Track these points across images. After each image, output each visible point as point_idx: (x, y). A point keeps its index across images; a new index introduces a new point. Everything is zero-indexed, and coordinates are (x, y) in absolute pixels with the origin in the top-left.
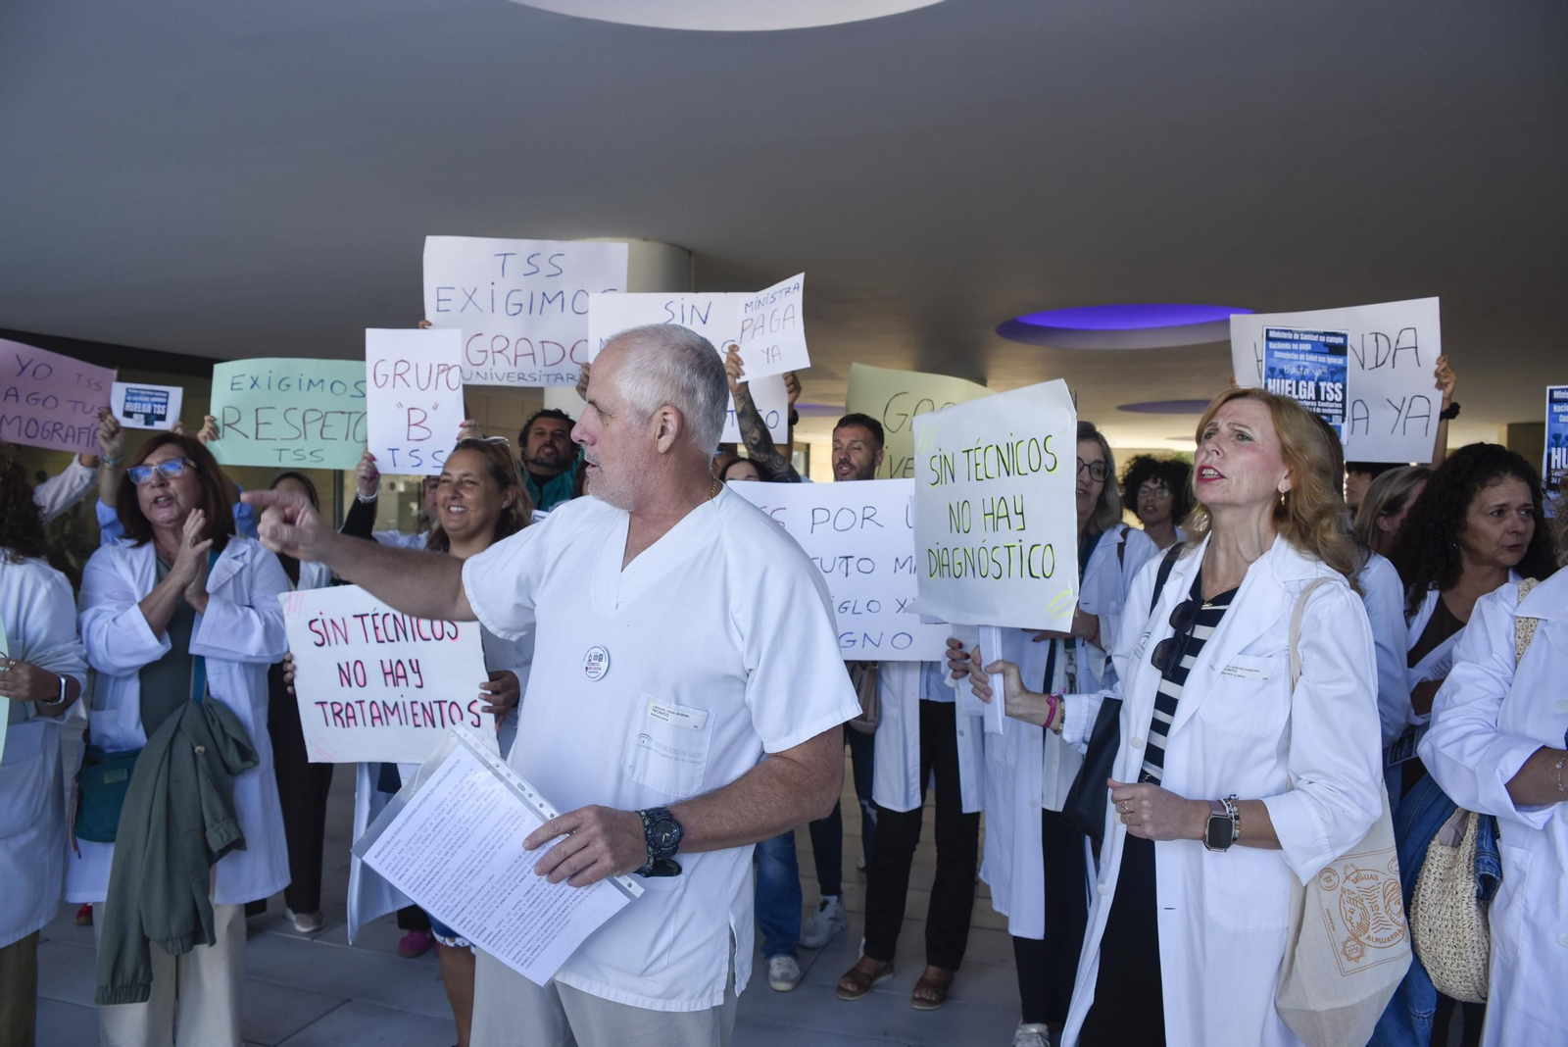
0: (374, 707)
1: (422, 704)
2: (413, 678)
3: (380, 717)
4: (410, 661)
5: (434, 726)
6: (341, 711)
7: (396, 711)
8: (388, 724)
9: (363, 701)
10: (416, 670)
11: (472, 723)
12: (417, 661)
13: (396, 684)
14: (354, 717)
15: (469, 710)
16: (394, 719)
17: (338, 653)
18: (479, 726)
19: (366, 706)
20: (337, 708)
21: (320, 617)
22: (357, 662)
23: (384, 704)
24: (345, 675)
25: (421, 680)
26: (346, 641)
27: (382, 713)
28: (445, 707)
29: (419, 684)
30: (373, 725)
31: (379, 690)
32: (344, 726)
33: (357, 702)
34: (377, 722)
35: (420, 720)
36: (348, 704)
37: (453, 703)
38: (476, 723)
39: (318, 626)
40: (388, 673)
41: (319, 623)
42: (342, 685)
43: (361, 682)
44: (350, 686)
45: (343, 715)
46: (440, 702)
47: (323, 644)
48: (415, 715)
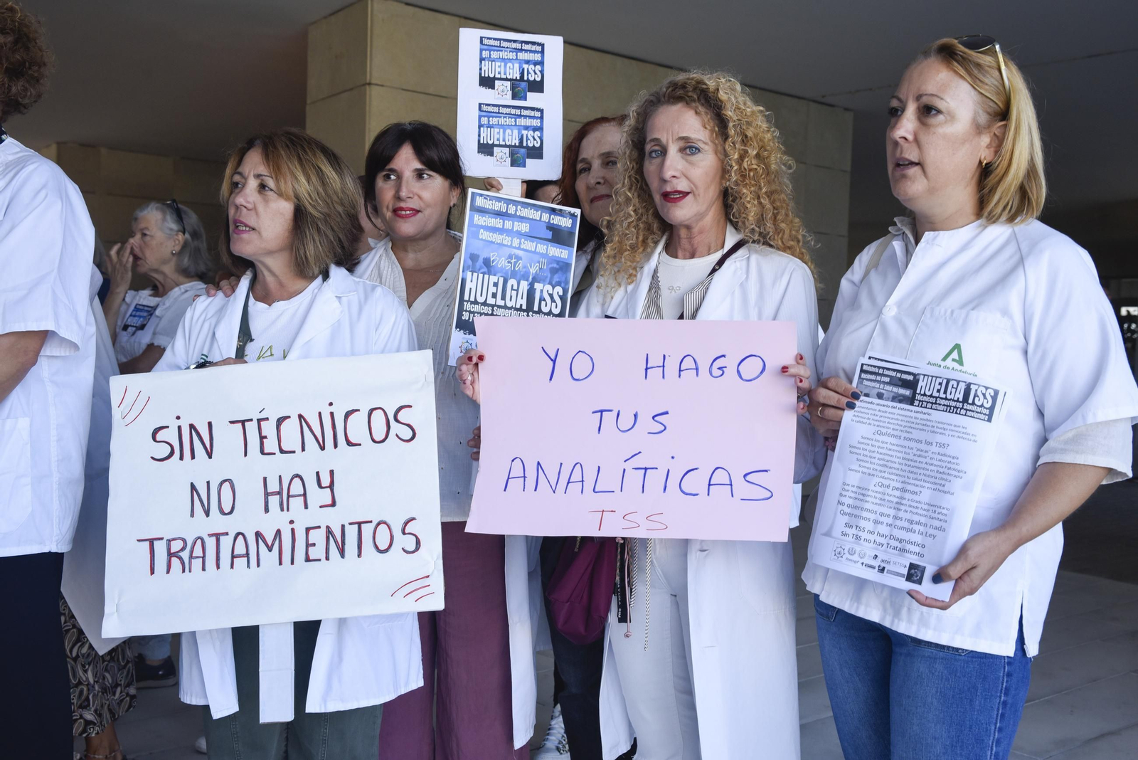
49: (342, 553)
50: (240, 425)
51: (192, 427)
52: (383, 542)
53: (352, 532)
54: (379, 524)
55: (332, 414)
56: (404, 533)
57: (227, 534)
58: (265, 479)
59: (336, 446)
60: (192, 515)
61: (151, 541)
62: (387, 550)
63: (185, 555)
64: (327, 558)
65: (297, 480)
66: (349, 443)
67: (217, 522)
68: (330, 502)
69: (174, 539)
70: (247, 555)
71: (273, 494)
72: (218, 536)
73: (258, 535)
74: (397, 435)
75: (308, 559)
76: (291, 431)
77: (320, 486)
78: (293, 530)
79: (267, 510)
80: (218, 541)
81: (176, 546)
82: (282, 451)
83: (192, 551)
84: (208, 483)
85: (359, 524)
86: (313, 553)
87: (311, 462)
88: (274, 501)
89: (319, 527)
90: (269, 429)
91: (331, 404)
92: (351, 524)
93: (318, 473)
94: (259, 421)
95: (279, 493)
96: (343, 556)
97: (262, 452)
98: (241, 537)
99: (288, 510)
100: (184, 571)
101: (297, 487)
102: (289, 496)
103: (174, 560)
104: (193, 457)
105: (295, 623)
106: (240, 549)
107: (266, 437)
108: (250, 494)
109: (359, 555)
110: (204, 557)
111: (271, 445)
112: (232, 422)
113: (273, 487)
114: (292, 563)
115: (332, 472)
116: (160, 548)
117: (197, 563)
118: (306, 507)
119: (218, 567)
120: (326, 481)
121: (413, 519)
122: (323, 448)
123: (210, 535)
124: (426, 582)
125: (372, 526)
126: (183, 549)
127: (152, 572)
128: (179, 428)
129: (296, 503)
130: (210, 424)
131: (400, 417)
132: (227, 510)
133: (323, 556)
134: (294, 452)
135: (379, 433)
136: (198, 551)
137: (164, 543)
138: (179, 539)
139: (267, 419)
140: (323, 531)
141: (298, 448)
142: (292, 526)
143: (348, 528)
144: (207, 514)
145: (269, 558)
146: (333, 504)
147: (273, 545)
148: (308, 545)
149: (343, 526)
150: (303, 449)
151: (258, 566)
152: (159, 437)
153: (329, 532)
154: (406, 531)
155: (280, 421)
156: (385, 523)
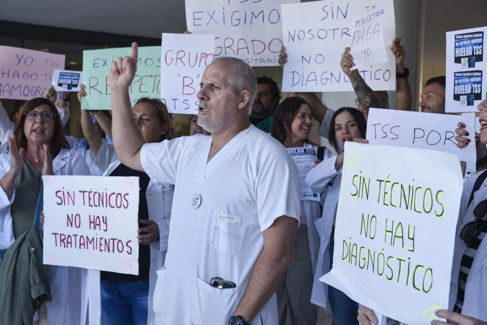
0: (82, 239)
1: (105, 240)
2: (103, 226)
3: (84, 244)
4: (103, 217)
5: (109, 251)
6: (65, 239)
7: (92, 242)
8: (87, 248)
9: (77, 235)
10: (105, 222)
11: (128, 252)
12: (106, 217)
13: (95, 228)
14: (71, 243)
15: (127, 245)
16: (91, 246)
17: (69, 209)
18: (130, 254)
19: (78, 238)
20: (63, 237)
21: (62, 190)
22: (77, 215)
23: (87, 237)
24: (70, 221)
25: (107, 227)
26: (74, 204)
27: (85, 242)
28: (116, 242)
29: (105, 229)
30: (80, 248)
31: (86, 231)
32: (65, 247)
33: (73, 235)
34: (82, 247)
35: (103, 248)
36: (69, 236)
37: (120, 241)
38: (129, 252)
39: (61, 194)
40: (92, 222)
41: (62, 193)
42: (68, 226)
43: (78, 225)
44: (72, 226)
45: (65, 241)
46: (113, 239)
47: (61, 204)
48: (101, 245)
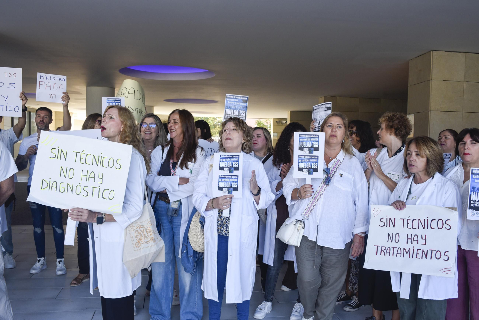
49: (426, 257)
50: (403, 220)
51: (390, 219)
52: (438, 257)
53: (430, 252)
54: (437, 251)
55: (428, 220)
56: (444, 255)
57: (396, 247)
58: (408, 235)
59: (428, 228)
60: (388, 241)
61: (377, 246)
62: (439, 259)
63: (385, 251)
64: (422, 258)
65: (416, 236)
66: (431, 228)
67: (394, 244)
68: (424, 243)
69: (383, 247)
70: (401, 254)
71: (409, 239)
72: (394, 248)
73: (404, 249)
74: (445, 228)
75: (417, 257)
76: (416, 223)
77: (422, 239)
78: (413, 249)
79: (407, 243)
80: (394, 249)
81: (383, 249)
82: (413, 228)
83: (387, 250)
84: (393, 234)
85: (432, 250)
86: (418, 256)
87: (420, 232)
88: (409, 241)
89: (421, 249)
90: (410, 222)
91: (428, 217)
92: (429, 250)
93: (422, 235)
94: (408, 219)
95: (411, 239)
96: (426, 258)
97: (408, 228)
98: (400, 249)
99: (413, 244)
100: (384, 255)
101: (416, 238)
102: (413, 240)
103: (382, 252)
104: (390, 227)
105: (412, 274)
106: (399, 252)
107: (409, 224)
108: (403, 238)
109: (431, 259)
110: (390, 252)
111: (410, 226)
112: (400, 219)
113: (410, 237)
114: (412, 258)
115: (426, 235)
116: (379, 248)
117: (388, 254)
118: (418, 244)
119: (393, 256)
120: (424, 238)
121: (448, 251)
122: (424, 228)
123: (392, 247)
124: (450, 269)
125: (436, 251)
126: (385, 250)
127: (377, 254)
128: (387, 219)
129: (415, 242)
130: (395, 219)
131: (447, 222)
132: (397, 241)
133: (421, 257)
134: (416, 229)
135: (440, 226)
136: (388, 251)
137: (380, 247)
138: (384, 247)
139: (410, 219)
140: (422, 251)
141: (417, 228)
142: (413, 248)
143: (428, 251)
144: (392, 242)
145: (406, 255)
146: (425, 244)
147: (408, 252)
148: (417, 254)
149: (427, 250)
150: (419, 228)
151: (403, 257)
152: (382, 220)
153: (423, 251)
154: (445, 254)
155: (413, 220)
156: (439, 251)
